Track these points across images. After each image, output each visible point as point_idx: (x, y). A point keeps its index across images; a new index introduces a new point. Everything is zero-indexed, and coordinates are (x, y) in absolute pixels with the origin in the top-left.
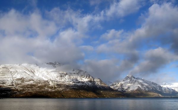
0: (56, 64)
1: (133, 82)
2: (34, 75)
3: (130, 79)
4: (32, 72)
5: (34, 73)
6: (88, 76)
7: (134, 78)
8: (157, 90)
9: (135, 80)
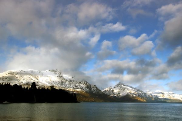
0: (57, 71)
1: (123, 89)
2: (38, 81)
3: (120, 86)
4: (36, 78)
5: (38, 79)
6: (86, 83)
7: (124, 85)
8: (142, 96)
9: (124, 87)
